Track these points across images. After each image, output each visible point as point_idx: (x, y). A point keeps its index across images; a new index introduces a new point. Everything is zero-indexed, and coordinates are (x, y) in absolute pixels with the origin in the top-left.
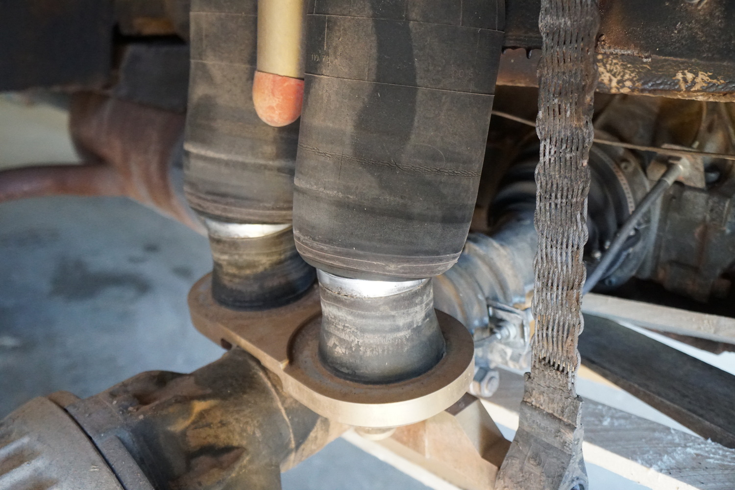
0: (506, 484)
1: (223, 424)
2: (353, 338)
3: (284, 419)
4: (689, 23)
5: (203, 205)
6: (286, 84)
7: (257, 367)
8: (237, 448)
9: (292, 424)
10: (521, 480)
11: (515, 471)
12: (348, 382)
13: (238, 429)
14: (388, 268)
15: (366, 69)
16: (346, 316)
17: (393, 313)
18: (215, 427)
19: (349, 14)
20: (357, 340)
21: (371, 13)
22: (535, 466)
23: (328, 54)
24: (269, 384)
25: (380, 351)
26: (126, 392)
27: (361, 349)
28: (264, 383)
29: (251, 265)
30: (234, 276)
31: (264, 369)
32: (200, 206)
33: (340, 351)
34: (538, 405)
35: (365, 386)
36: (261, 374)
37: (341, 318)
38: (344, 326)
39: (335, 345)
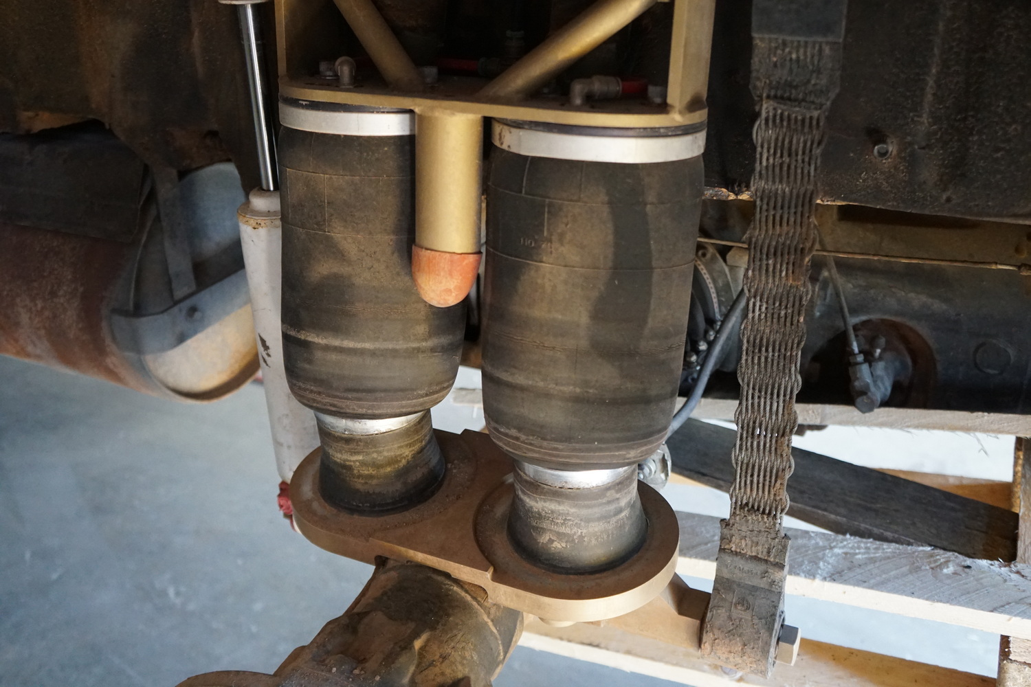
0: (716, 637)
1: (444, 658)
2: (575, 529)
3: (492, 632)
4: (874, 174)
5: (339, 404)
6: (464, 263)
7: (447, 582)
8: (462, 679)
9: (500, 635)
10: (732, 628)
11: (723, 621)
12: (571, 576)
13: (458, 659)
14: (628, 456)
15: (601, 258)
16: (569, 509)
17: (618, 496)
18: (438, 664)
19: (579, 200)
20: (580, 531)
21: (606, 199)
22: (745, 610)
23: (550, 241)
24: (469, 598)
25: (605, 537)
26: (328, 653)
27: (586, 539)
28: (462, 598)
29: (392, 461)
30: (371, 477)
31: (457, 582)
32: (334, 406)
33: (558, 546)
34: (738, 550)
35: (592, 577)
36: (455, 588)
37: (561, 512)
38: (565, 520)
39: (551, 541)
